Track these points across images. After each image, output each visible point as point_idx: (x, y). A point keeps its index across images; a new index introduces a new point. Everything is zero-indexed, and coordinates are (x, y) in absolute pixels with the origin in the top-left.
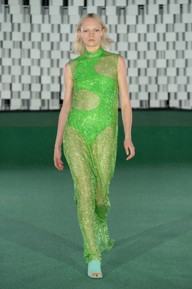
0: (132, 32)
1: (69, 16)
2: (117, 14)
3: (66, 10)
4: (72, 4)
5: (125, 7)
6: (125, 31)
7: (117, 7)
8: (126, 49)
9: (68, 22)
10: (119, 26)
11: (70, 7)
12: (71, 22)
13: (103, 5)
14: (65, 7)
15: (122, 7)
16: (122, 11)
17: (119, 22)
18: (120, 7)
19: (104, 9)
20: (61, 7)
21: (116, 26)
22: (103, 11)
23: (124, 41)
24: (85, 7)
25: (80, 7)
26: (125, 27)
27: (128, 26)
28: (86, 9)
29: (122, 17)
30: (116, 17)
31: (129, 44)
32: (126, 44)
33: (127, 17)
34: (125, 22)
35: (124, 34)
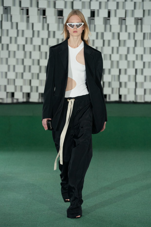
0: (148, 39)
1: (95, 26)
2: (135, 24)
3: (93, 20)
4: (98, 16)
5: (142, 18)
6: (142, 38)
7: (135, 18)
8: (142, 53)
9: (95, 31)
10: (136, 34)
11: (96, 18)
12: (97, 31)
13: (124, 16)
14: (92, 18)
15: (139, 18)
16: (140, 21)
17: (137, 30)
18: (138, 18)
19: (125, 20)
20: (89, 18)
21: (134, 34)
22: (124, 21)
23: (141, 46)
24: (109, 18)
25: (105, 18)
26: (142, 34)
27: (144, 34)
28: (109, 19)
29: (139, 26)
30: (135, 26)
31: (145, 49)
32: (142, 49)
33: (143, 26)
34: (142, 31)
35: (141, 41)
